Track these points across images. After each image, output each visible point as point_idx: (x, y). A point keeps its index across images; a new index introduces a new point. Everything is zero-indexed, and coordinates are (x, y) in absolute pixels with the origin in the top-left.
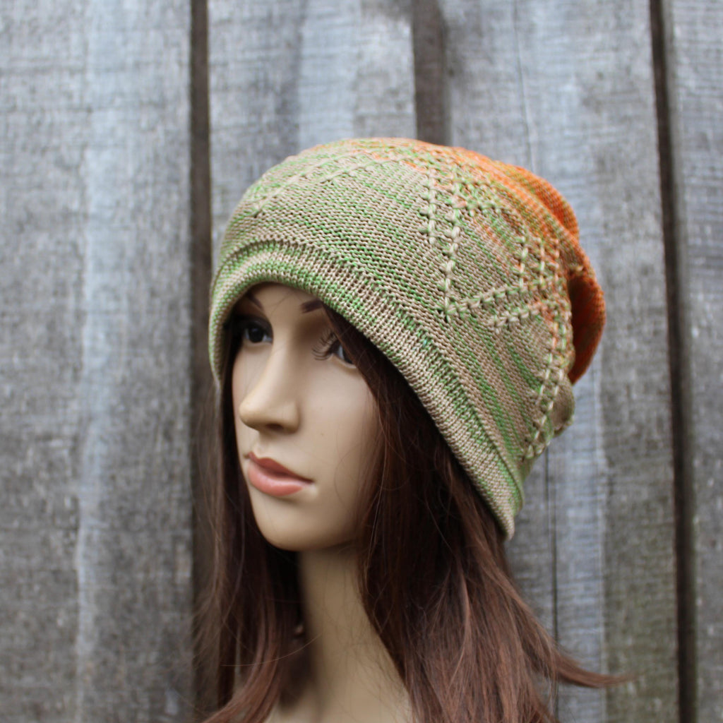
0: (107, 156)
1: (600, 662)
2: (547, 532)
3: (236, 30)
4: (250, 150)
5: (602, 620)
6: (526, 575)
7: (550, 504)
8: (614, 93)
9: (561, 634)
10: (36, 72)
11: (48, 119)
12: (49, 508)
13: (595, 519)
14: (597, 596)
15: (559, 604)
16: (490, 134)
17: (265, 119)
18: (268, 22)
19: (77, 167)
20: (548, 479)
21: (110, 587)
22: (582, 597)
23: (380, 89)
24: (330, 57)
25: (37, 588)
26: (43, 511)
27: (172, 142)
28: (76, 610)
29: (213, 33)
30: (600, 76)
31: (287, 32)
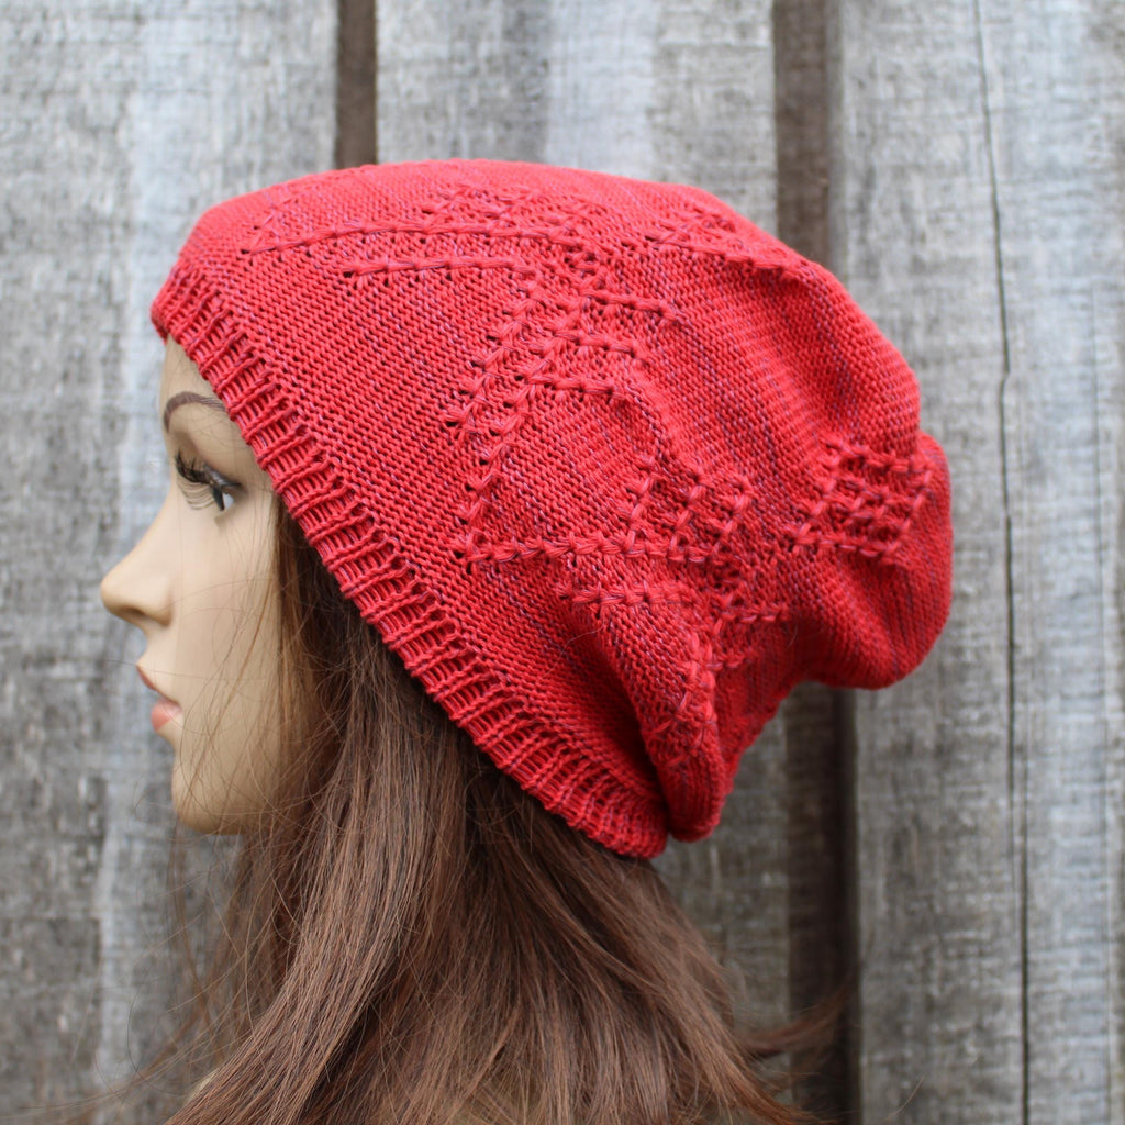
0: (171, 109)
1: (1109, 1100)
2: (1010, 852)
4: (452, 109)
5: (1113, 1020)
7: (1017, 797)
9: (1036, 1047)
11: (55, 33)
12: (46, 799)
13: (1102, 828)
14: (1105, 974)
15: (1032, 988)
16: (914, 90)
17: (484, 49)
19: (114, 130)
20: (1014, 750)
21: (162, 953)
22: (1076, 975)
25: (18, 955)
26: (33, 803)
27: (301, 87)
28: (97, 998)
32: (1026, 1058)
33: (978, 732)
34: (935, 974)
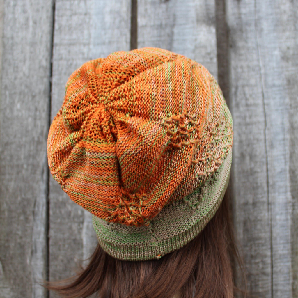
1: (290, 276)
2: (268, 225)
3: (148, 29)
5: (290, 259)
6: (260, 241)
7: (270, 213)
8: (294, 54)
9: (274, 265)
10: (70, 45)
11: (75, 63)
12: (72, 215)
13: (287, 220)
14: (288, 250)
15: (273, 253)
16: (246, 70)
18: (160, 27)
20: (269, 204)
22: (282, 250)
23: (203, 52)
24: (184, 40)
25: (67, 246)
26: (70, 215)
28: (82, 255)
29: (139, 30)
30: (288, 48)
31: (168, 30)
32: (272, 267)
33: (262, 200)
34: (253, 250)
